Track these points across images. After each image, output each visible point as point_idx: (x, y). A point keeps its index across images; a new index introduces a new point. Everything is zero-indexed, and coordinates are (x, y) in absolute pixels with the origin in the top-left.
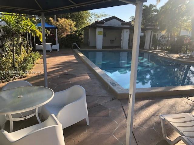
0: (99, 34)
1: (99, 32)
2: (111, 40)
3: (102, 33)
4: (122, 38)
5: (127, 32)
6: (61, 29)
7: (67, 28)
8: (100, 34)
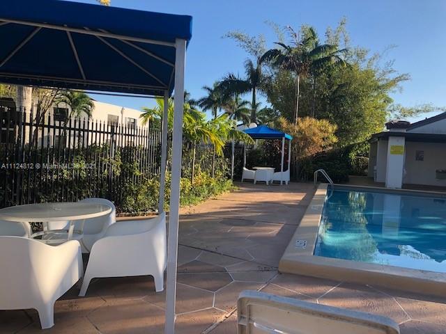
0: (392, 153)
1: (393, 147)
2: (437, 171)
3: (403, 150)
6: (301, 139)
7: (315, 139)
8: (396, 152)
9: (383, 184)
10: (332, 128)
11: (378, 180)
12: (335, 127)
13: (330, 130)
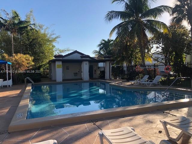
0: (58, 68)
1: (57, 65)
3: (61, 66)
4: (82, 70)
5: (86, 64)
6: (17, 64)
7: (24, 64)
9: (55, 81)
10: (31, 58)
11: (53, 79)
12: (33, 58)
13: (30, 59)
